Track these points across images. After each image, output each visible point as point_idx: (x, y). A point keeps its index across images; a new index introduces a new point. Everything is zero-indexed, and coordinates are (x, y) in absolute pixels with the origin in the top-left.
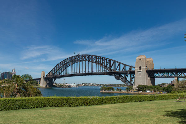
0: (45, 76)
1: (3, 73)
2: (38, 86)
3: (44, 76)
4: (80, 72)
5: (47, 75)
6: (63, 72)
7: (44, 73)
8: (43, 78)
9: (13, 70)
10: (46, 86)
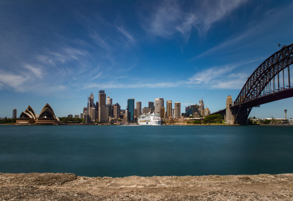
0: (233, 105)
1: (189, 107)
2: (221, 123)
3: (230, 105)
4: (289, 86)
5: (234, 103)
6: (262, 92)
7: (231, 99)
8: (228, 108)
10: (235, 123)
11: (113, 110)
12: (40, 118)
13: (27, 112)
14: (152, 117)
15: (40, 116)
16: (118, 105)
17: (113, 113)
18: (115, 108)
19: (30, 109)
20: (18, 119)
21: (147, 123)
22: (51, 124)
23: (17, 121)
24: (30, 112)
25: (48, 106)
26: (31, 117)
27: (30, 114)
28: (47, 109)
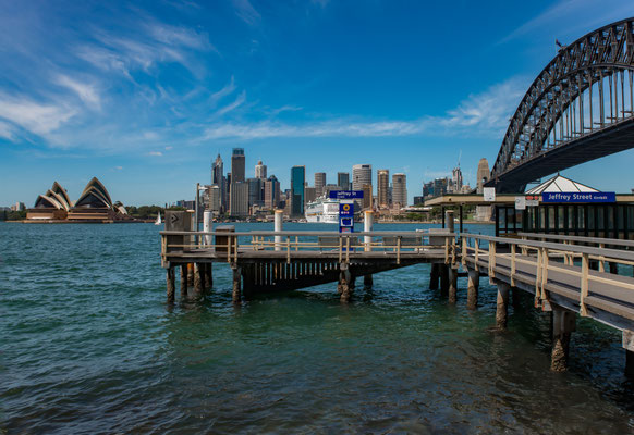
0: (489, 178)
1: (430, 185)
2: (466, 217)
3: (485, 179)
7: (486, 166)
9: (454, 172)
11: (263, 191)
12: (78, 209)
13: (50, 195)
14: (326, 206)
15: (77, 205)
16: (274, 180)
17: (263, 198)
18: (269, 185)
19: (58, 189)
20: (31, 211)
21: (318, 219)
22: (100, 222)
23: (29, 216)
24: (58, 196)
25: (95, 183)
26: (58, 206)
27: (58, 200)
28: (93, 190)
